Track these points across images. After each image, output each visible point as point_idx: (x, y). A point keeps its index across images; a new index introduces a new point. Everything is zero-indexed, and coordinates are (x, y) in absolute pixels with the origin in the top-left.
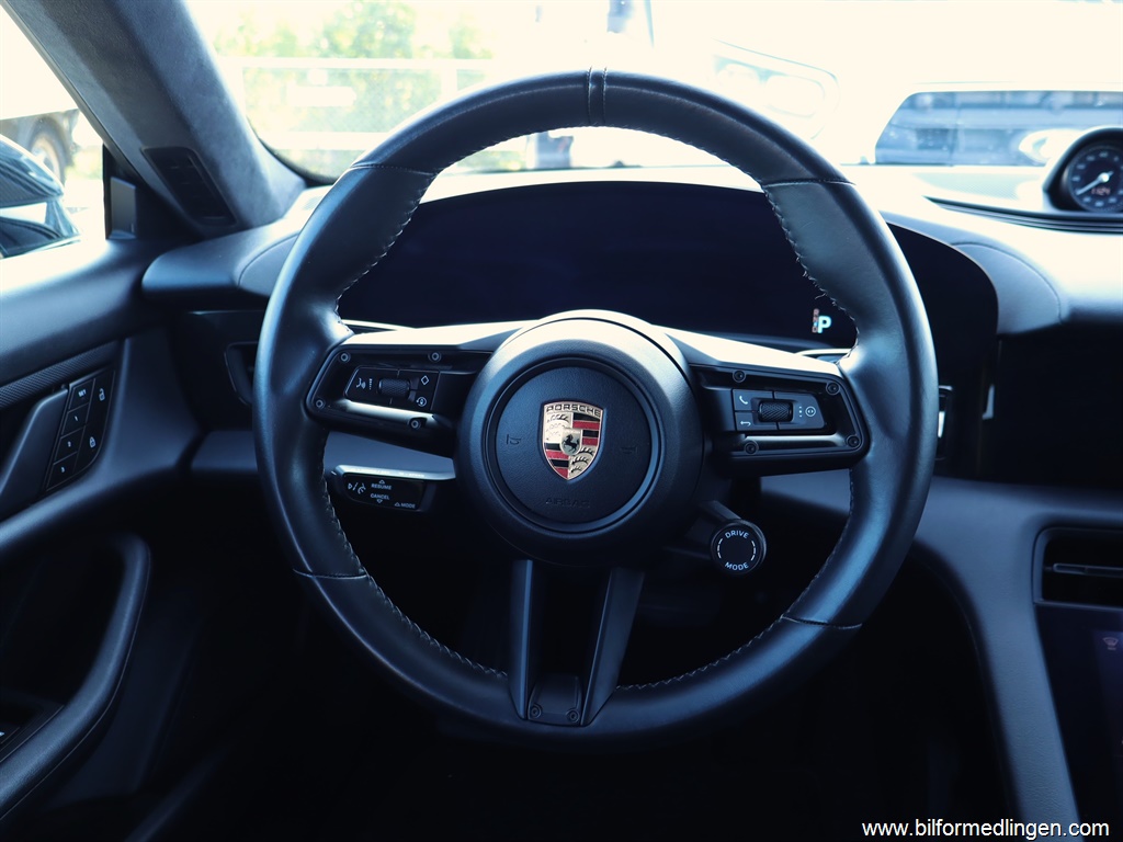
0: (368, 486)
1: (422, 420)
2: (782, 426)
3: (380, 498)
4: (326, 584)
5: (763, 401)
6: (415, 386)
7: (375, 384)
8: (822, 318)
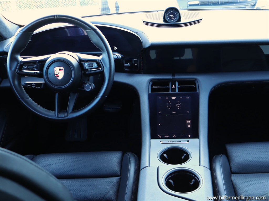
0: (31, 85)
1: (37, 72)
2: (92, 68)
3: (34, 87)
4: (23, 100)
5: (89, 64)
6: (34, 67)
7: (27, 67)
8: (115, 48)
